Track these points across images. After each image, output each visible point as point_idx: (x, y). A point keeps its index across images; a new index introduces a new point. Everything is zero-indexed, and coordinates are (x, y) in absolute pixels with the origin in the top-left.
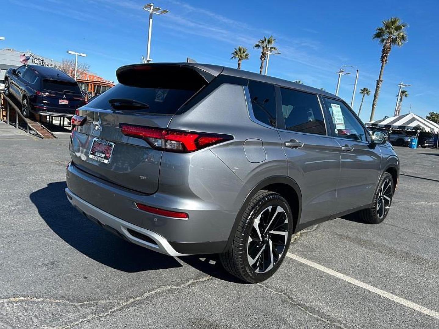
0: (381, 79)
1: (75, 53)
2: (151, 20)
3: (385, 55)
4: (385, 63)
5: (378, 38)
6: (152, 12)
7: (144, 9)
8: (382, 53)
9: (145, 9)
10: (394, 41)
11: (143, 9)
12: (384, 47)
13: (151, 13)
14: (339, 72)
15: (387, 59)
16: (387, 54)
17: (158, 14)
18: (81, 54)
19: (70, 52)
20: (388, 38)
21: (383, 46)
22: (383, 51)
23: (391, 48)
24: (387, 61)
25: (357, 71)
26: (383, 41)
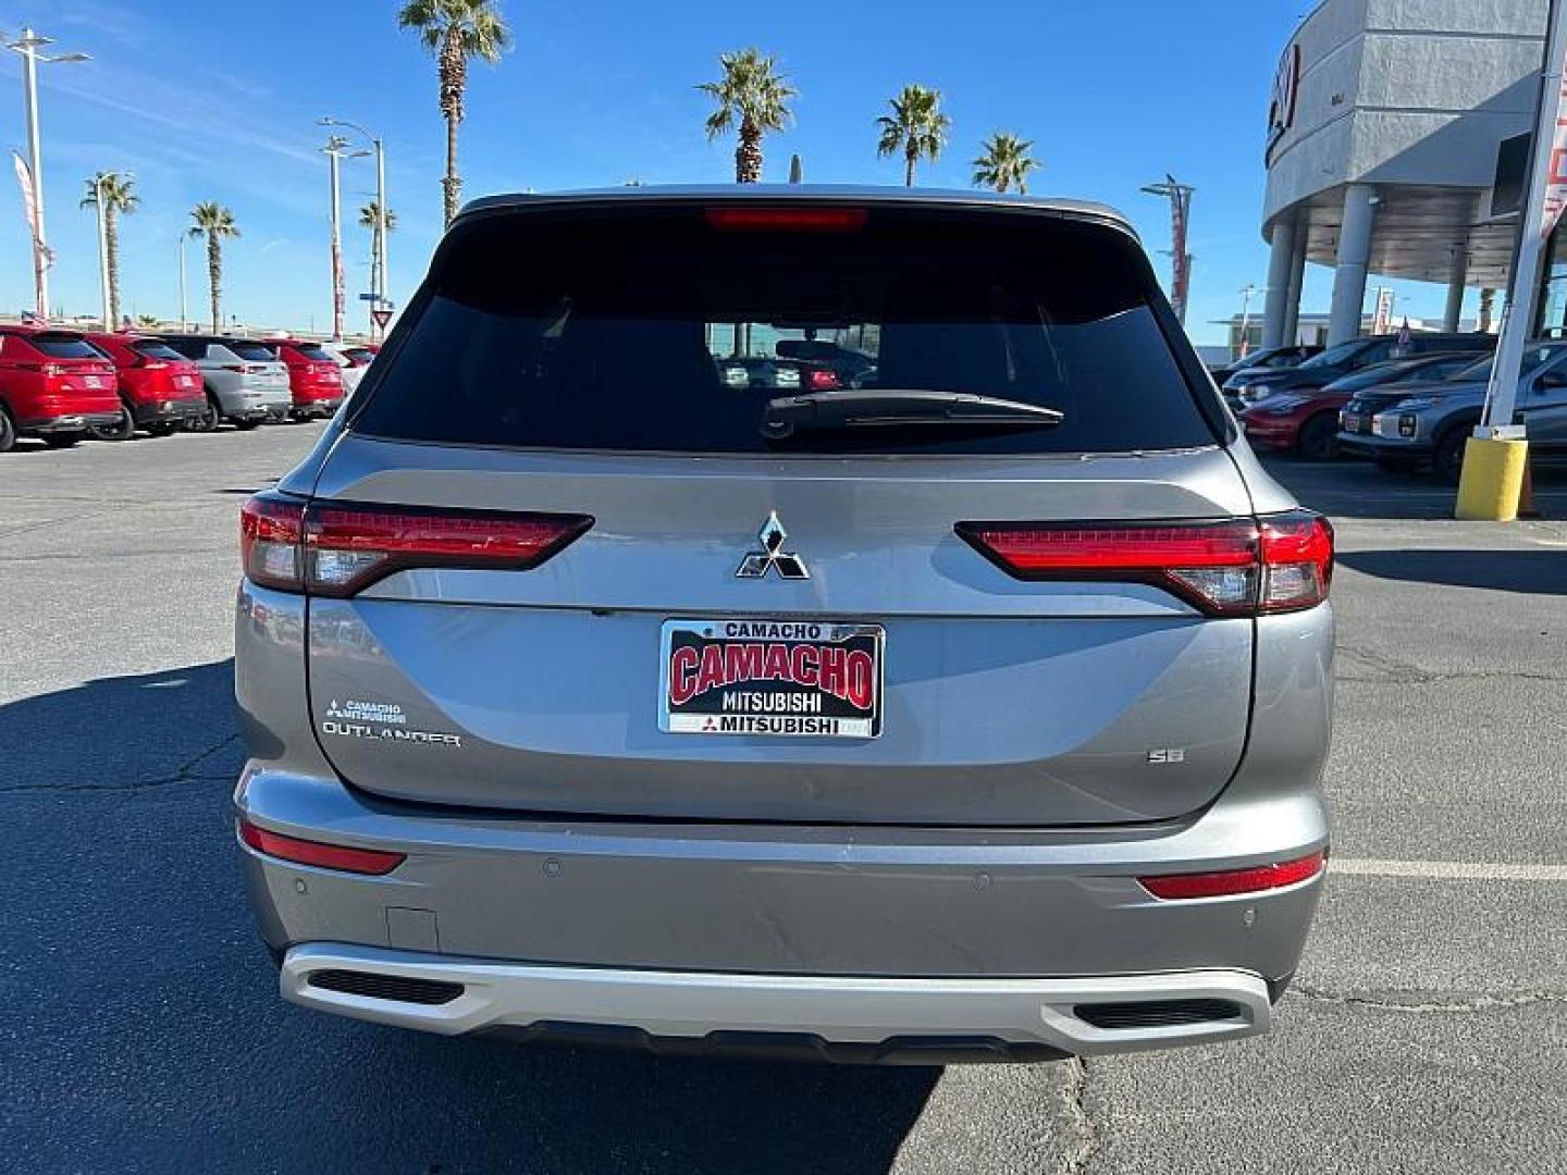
0: (455, 176)
3: (453, 92)
4: (457, 119)
5: (417, 27)
8: (442, 84)
10: (470, 42)
12: (443, 61)
14: (329, 148)
15: (461, 104)
16: (457, 86)
20: (451, 28)
21: (438, 57)
22: (444, 75)
23: (467, 67)
24: (463, 114)
25: (377, 143)
26: (432, 38)
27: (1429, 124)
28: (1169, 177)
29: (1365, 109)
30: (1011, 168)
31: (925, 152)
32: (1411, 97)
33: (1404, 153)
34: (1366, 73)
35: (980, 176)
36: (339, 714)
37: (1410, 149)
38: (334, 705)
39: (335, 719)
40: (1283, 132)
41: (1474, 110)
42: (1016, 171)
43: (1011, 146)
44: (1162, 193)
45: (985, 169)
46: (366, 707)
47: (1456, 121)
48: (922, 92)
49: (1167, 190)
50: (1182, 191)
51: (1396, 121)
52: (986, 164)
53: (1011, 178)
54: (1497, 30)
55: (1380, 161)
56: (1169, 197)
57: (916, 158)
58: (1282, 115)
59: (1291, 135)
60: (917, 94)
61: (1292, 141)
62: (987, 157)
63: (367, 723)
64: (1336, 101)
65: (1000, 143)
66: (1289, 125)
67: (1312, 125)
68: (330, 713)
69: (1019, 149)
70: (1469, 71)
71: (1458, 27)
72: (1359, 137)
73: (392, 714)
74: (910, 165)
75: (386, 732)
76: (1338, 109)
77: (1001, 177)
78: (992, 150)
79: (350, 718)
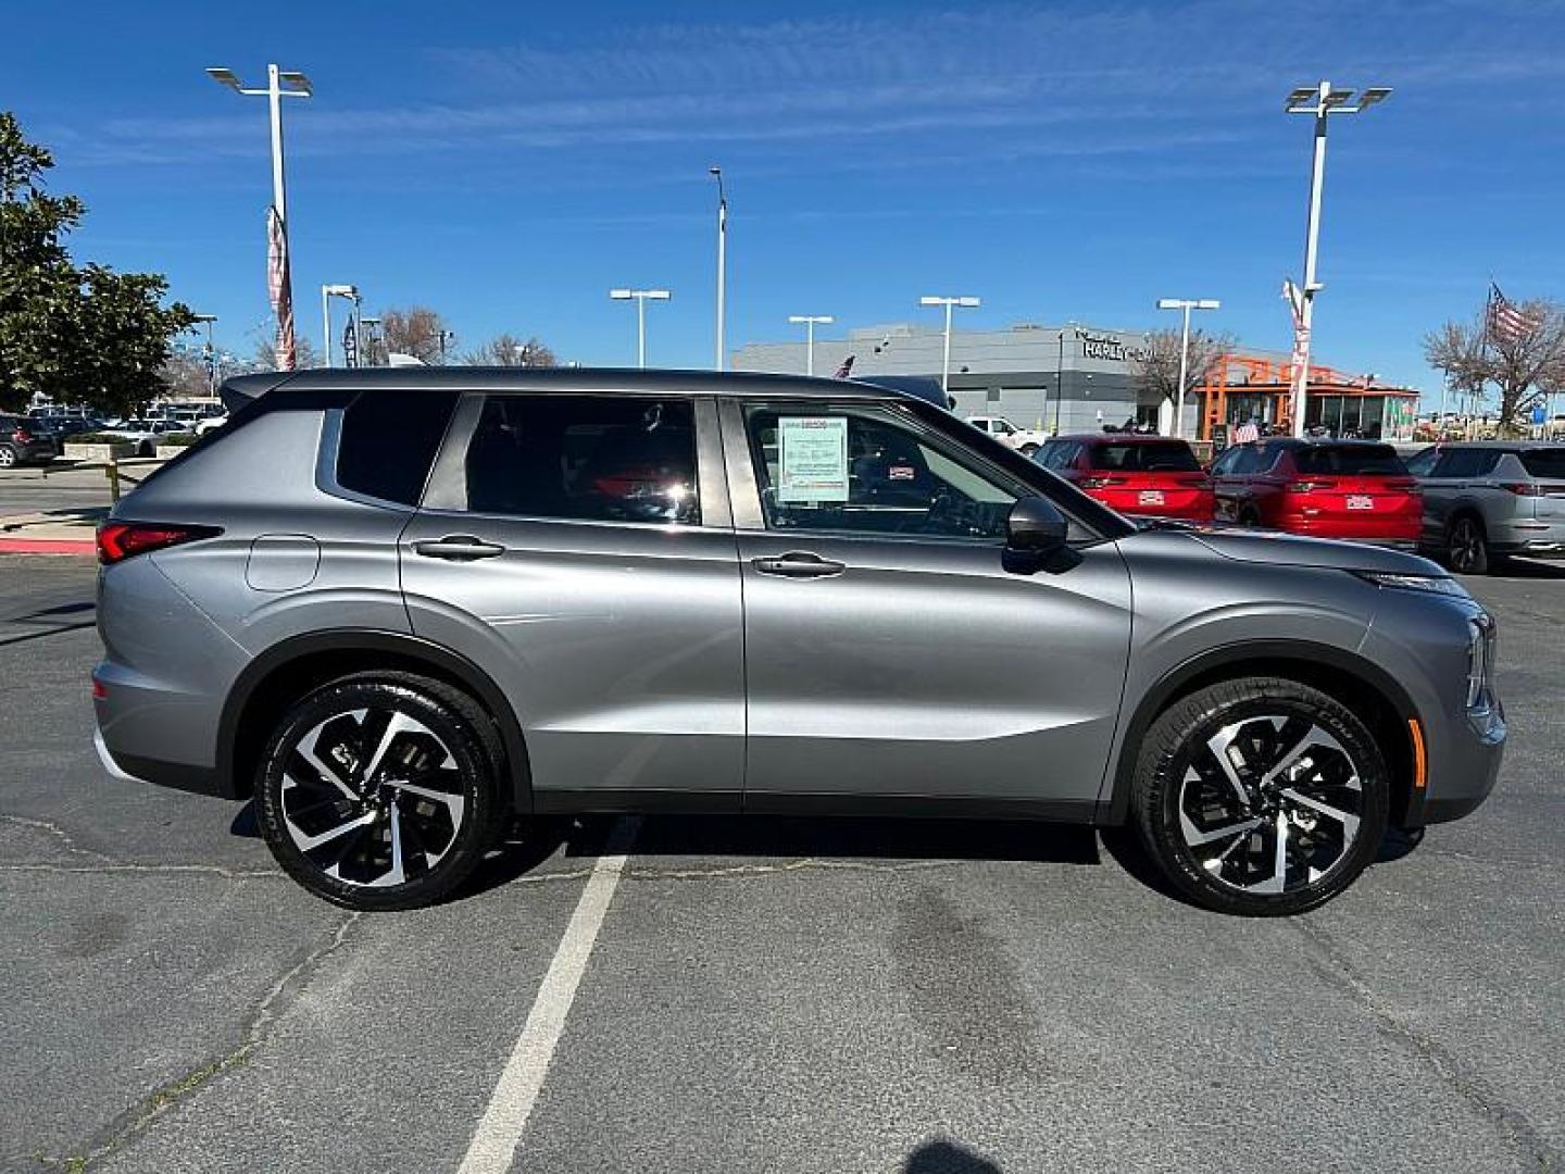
1: (1183, 304)
2: (1321, 141)
6: (1324, 113)
7: (1292, 110)
9: (1297, 110)
11: (1287, 110)
13: (1320, 115)
17: (1355, 109)
18: (1203, 304)
19: (1164, 304)
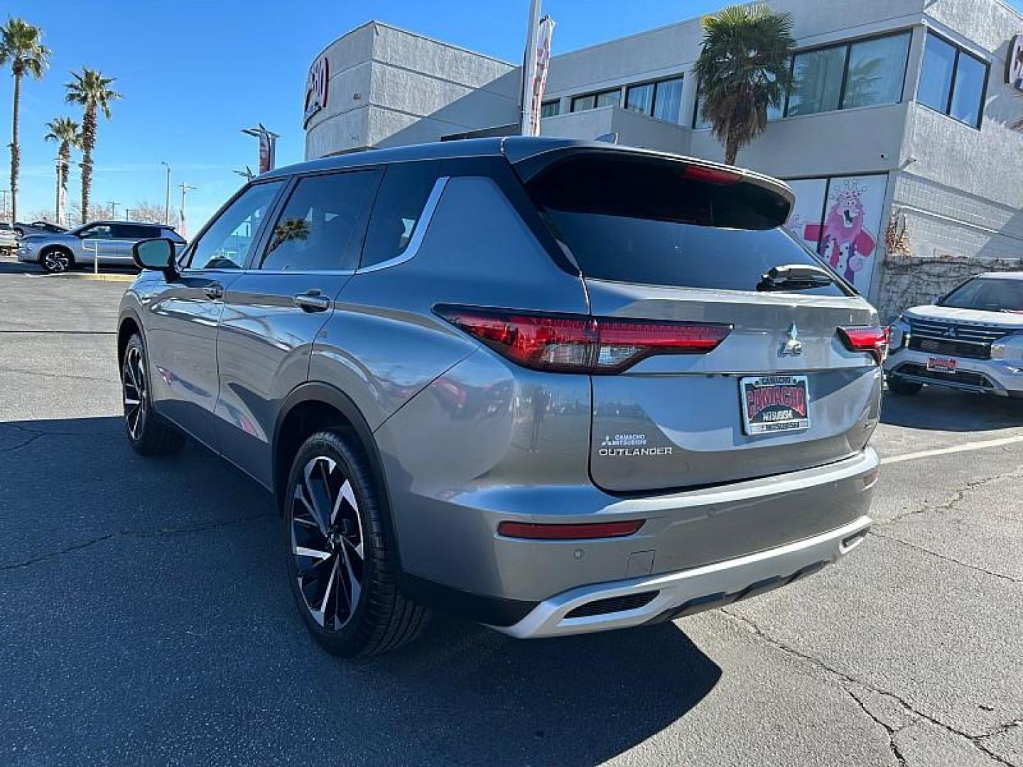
27: (407, 121)
28: (261, 126)
29: (375, 106)
30: (98, 95)
31: (30, 70)
32: (397, 103)
33: (395, 134)
34: (374, 85)
35: (72, 97)
36: (610, 444)
37: (398, 133)
38: (607, 438)
39: (607, 447)
40: (320, 109)
41: (428, 117)
42: (102, 98)
43: (97, 79)
44: (255, 135)
45: (77, 92)
46: (626, 437)
47: (419, 121)
48: (26, 25)
49: (259, 133)
50: (270, 136)
51: (390, 116)
52: (77, 88)
53: (99, 103)
54: (437, 75)
55: (384, 137)
56: (259, 138)
57: (22, 74)
58: (317, 97)
59: (325, 113)
60: (22, 27)
61: (328, 116)
62: (77, 83)
63: (627, 447)
64: (356, 97)
65: (88, 75)
66: (325, 106)
67: (340, 108)
68: (604, 444)
69: (103, 82)
70: (425, 95)
71: (417, 69)
72: (372, 121)
73: (640, 439)
74: (17, 80)
75: (637, 452)
76: (357, 103)
77: (90, 100)
78: (81, 79)
79: (617, 445)
